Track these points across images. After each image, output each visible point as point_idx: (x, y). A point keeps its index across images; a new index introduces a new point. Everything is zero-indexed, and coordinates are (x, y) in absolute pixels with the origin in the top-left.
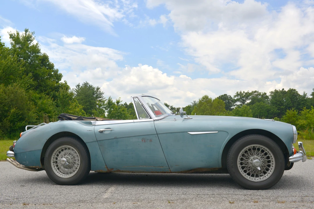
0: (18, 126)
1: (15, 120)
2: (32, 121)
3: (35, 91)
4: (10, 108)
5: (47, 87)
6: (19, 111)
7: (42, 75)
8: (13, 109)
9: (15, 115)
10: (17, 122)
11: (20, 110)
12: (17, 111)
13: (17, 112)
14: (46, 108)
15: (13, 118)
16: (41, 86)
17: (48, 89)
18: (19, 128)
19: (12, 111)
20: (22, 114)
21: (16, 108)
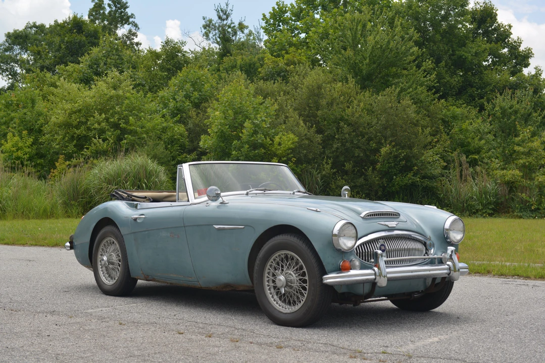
0: (397, 184)
1: (392, 172)
2: (431, 173)
3: (455, 101)
4: (380, 144)
5: (485, 88)
6: (400, 151)
7: (472, 60)
8: (386, 147)
9: (391, 161)
10: (396, 175)
11: (403, 148)
12: (395, 150)
13: (396, 153)
14: (469, 140)
15: (389, 167)
16: (472, 86)
17: (487, 92)
18: (401, 187)
19: (384, 150)
20: (407, 158)
21: (393, 143)
